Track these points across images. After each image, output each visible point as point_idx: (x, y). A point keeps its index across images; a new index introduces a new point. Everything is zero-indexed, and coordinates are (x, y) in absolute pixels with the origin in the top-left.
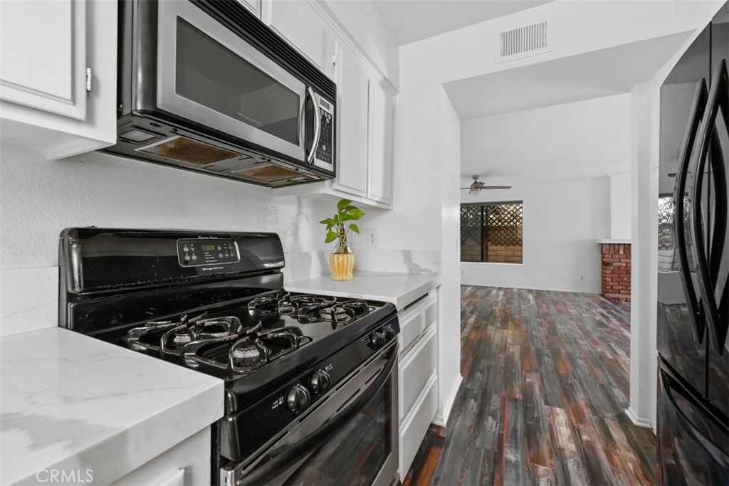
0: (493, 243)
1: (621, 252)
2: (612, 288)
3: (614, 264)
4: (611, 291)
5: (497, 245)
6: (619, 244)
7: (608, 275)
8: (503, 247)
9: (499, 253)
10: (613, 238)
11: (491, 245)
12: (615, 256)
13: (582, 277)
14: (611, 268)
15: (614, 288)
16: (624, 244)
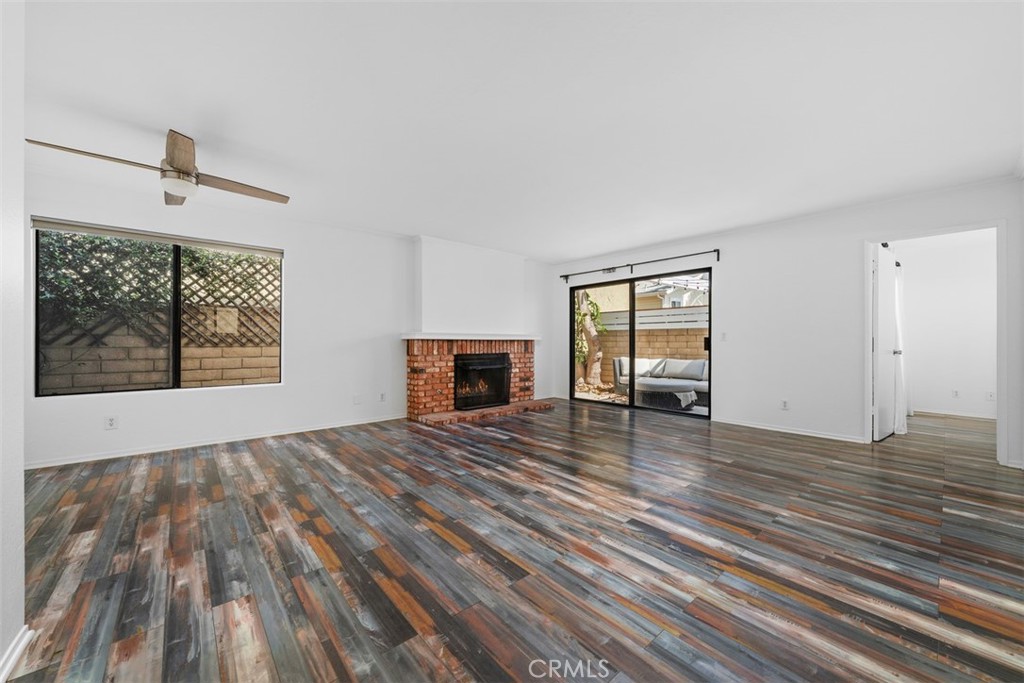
0: (192, 341)
1: (435, 352)
2: (425, 406)
3: (428, 370)
4: (424, 411)
5: (201, 346)
6: (433, 340)
7: (421, 388)
8: (218, 351)
9: (207, 363)
10: (424, 330)
11: (187, 345)
12: (429, 358)
13: (382, 395)
14: (425, 376)
15: (428, 406)
16: (438, 340)
